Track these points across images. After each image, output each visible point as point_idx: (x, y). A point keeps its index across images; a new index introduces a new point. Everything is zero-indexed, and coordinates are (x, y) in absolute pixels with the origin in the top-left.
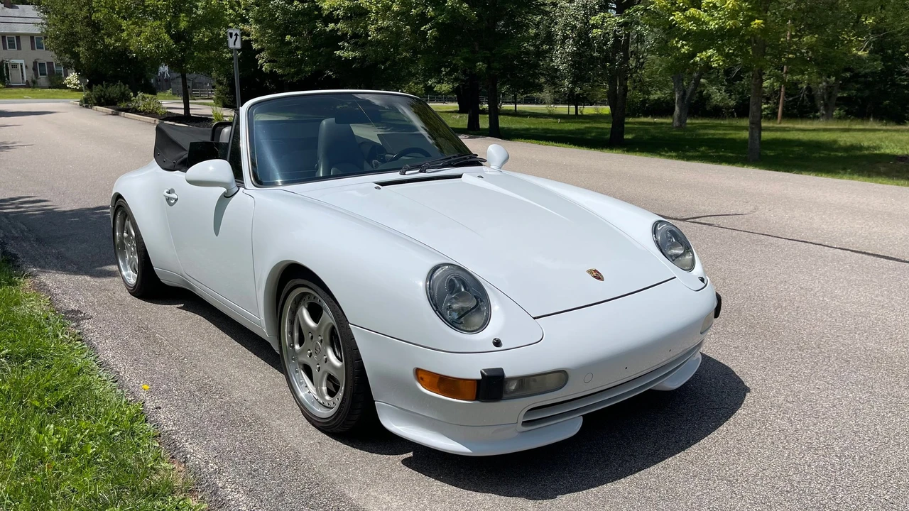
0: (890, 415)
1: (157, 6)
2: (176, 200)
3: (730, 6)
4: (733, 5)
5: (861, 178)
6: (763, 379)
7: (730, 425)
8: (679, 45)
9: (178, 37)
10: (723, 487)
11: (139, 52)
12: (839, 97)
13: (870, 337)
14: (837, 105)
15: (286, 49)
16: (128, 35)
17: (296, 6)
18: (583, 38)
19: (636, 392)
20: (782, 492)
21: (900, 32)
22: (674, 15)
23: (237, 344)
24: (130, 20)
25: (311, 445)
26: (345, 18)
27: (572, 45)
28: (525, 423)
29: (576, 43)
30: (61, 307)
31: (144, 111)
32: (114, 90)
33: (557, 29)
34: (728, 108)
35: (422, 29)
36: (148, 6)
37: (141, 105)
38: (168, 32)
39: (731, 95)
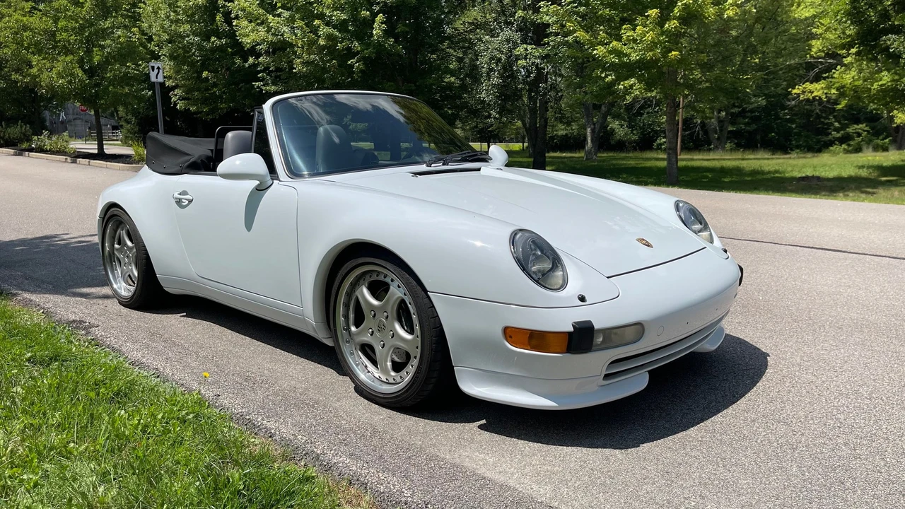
0: (896, 365)
1: (69, 41)
2: (190, 201)
3: (650, 38)
4: (652, 37)
5: (776, 194)
6: (774, 345)
7: (763, 381)
8: (603, 75)
9: (91, 72)
10: (782, 429)
11: (51, 88)
12: (731, 131)
13: (851, 309)
14: (728, 138)
15: (203, 85)
16: (38, 70)
17: (213, 42)
18: (508, 69)
19: (686, 351)
20: (835, 428)
21: (781, 69)
22: (597, 49)
23: (259, 343)
24: (39, 56)
25: (383, 420)
26: (267, 53)
27: (497, 77)
28: (607, 376)
29: (501, 76)
30: (60, 319)
31: (50, 150)
32: (15, 131)
33: (483, 62)
34: (631, 142)
35: (349, 62)
36: (60, 41)
37: (48, 144)
38: (81, 67)
39: (632, 131)
